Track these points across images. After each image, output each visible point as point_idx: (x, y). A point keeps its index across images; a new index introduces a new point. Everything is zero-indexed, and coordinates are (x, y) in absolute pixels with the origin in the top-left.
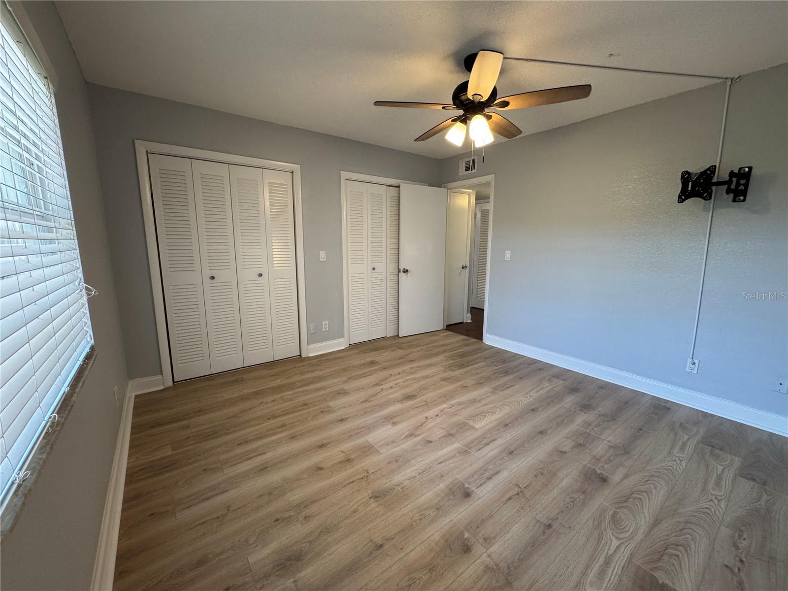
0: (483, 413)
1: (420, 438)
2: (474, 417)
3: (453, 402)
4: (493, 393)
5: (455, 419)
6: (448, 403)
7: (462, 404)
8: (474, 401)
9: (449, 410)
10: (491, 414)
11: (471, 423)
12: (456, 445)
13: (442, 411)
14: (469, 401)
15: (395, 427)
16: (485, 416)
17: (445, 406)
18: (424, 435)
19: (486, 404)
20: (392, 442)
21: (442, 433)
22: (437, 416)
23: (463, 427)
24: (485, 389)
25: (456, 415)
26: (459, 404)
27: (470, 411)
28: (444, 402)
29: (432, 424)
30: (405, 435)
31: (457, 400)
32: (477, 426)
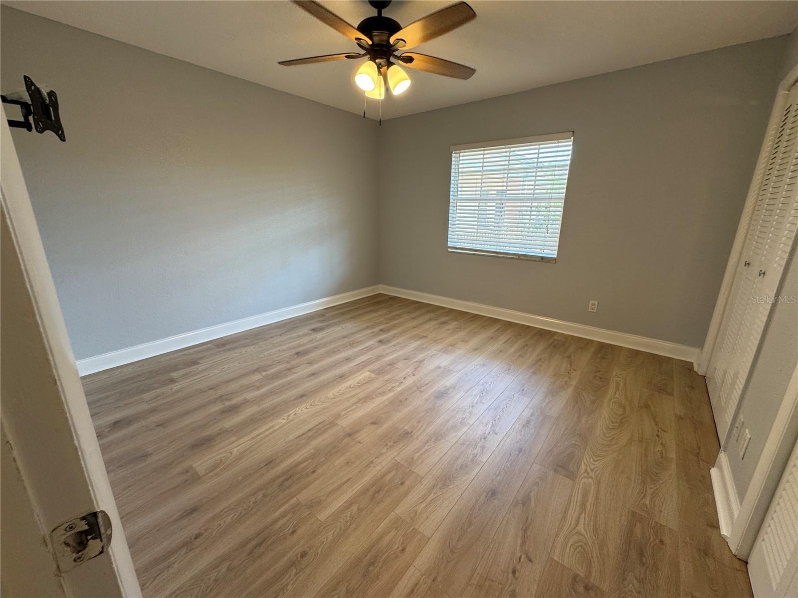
0: (360, 386)
1: (414, 361)
2: (369, 381)
3: (391, 394)
4: (338, 416)
5: (387, 377)
6: (395, 392)
7: (380, 394)
8: (367, 398)
9: (394, 385)
10: (352, 386)
11: (373, 375)
12: (387, 359)
13: (401, 383)
14: (372, 398)
15: (436, 365)
16: (358, 383)
17: (399, 389)
18: (412, 362)
19: (353, 396)
20: (432, 356)
21: (396, 366)
22: (404, 378)
23: (380, 372)
24: (345, 423)
25: (387, 381)
26: (383, 393)
27: (371, 387)
28: (401, 393)
29: (407, 370)
30: (426, 361)
31: (385, 398)
32: (368, 373)
